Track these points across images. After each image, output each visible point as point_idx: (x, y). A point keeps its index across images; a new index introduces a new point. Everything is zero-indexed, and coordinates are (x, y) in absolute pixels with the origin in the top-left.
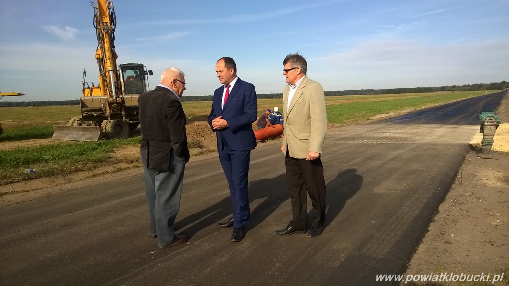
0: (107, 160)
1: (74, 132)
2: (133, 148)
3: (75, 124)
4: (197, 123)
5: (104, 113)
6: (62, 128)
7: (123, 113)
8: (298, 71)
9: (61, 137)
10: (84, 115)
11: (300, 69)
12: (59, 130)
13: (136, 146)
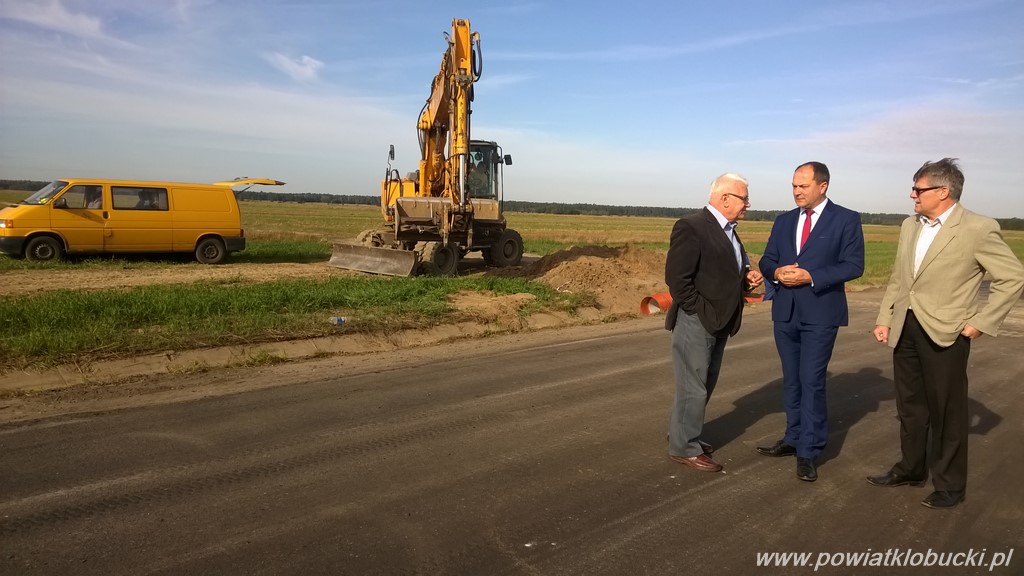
0: (448, 314)
1: (367, 258)
2: (479, 296)
3: (368, 243)
4: (583, 259)
5: (436, 230)
6: (347, 248)
7: (471, 231)
8: (942, 194)
9: (344, 264)
10: (403, 229)
11: (947, 191)
12: (340, 251)
13: (483, 294)
